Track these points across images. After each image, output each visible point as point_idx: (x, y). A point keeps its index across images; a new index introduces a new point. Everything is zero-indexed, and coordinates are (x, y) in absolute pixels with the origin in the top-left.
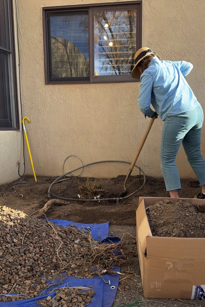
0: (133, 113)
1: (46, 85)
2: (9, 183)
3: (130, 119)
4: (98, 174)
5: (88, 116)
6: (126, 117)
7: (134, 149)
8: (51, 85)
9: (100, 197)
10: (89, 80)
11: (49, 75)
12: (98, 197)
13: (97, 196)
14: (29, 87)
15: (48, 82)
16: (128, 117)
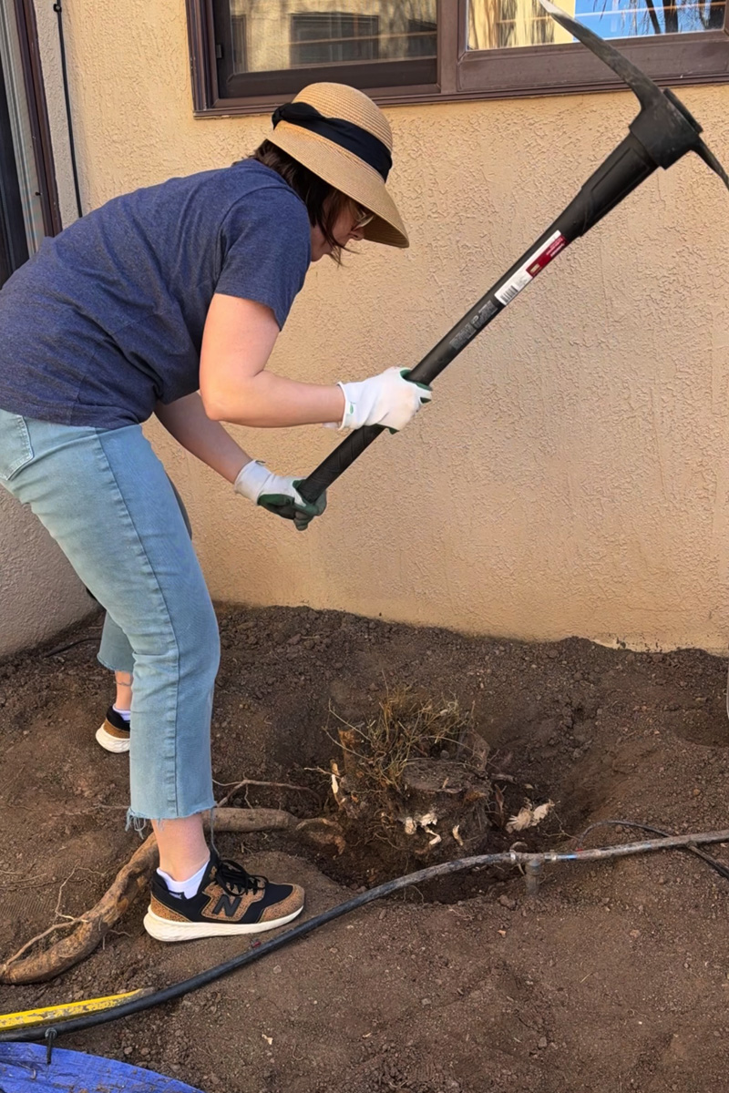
0: (689, 283)
1: (202, 122)
2: (34, 646)
3: (664, 318)
4: (471, 615)
5: (422, 300)
6: (642, 305)
7: (678, 497)
8: (228, 122)
9: (435, 823)
10: (435, 83)
11: (217, 59)
12: (426, 820)
13: (422, 814)
14: (115, 138)
15: (211, 104)
16: (653, 307)
